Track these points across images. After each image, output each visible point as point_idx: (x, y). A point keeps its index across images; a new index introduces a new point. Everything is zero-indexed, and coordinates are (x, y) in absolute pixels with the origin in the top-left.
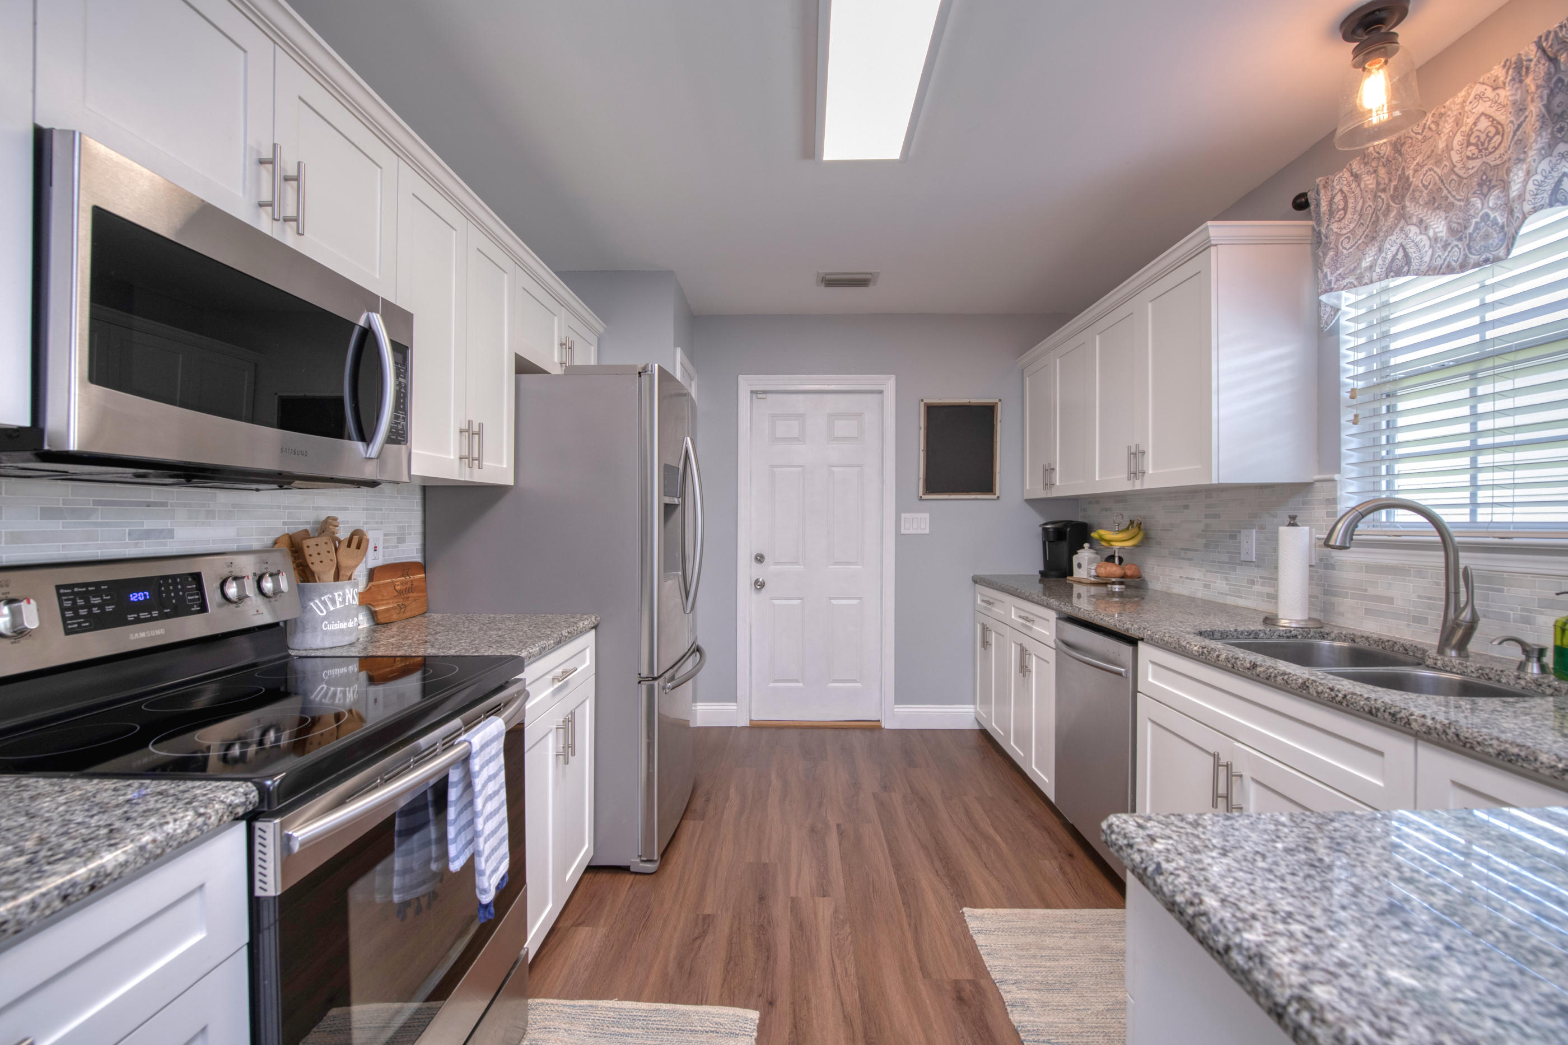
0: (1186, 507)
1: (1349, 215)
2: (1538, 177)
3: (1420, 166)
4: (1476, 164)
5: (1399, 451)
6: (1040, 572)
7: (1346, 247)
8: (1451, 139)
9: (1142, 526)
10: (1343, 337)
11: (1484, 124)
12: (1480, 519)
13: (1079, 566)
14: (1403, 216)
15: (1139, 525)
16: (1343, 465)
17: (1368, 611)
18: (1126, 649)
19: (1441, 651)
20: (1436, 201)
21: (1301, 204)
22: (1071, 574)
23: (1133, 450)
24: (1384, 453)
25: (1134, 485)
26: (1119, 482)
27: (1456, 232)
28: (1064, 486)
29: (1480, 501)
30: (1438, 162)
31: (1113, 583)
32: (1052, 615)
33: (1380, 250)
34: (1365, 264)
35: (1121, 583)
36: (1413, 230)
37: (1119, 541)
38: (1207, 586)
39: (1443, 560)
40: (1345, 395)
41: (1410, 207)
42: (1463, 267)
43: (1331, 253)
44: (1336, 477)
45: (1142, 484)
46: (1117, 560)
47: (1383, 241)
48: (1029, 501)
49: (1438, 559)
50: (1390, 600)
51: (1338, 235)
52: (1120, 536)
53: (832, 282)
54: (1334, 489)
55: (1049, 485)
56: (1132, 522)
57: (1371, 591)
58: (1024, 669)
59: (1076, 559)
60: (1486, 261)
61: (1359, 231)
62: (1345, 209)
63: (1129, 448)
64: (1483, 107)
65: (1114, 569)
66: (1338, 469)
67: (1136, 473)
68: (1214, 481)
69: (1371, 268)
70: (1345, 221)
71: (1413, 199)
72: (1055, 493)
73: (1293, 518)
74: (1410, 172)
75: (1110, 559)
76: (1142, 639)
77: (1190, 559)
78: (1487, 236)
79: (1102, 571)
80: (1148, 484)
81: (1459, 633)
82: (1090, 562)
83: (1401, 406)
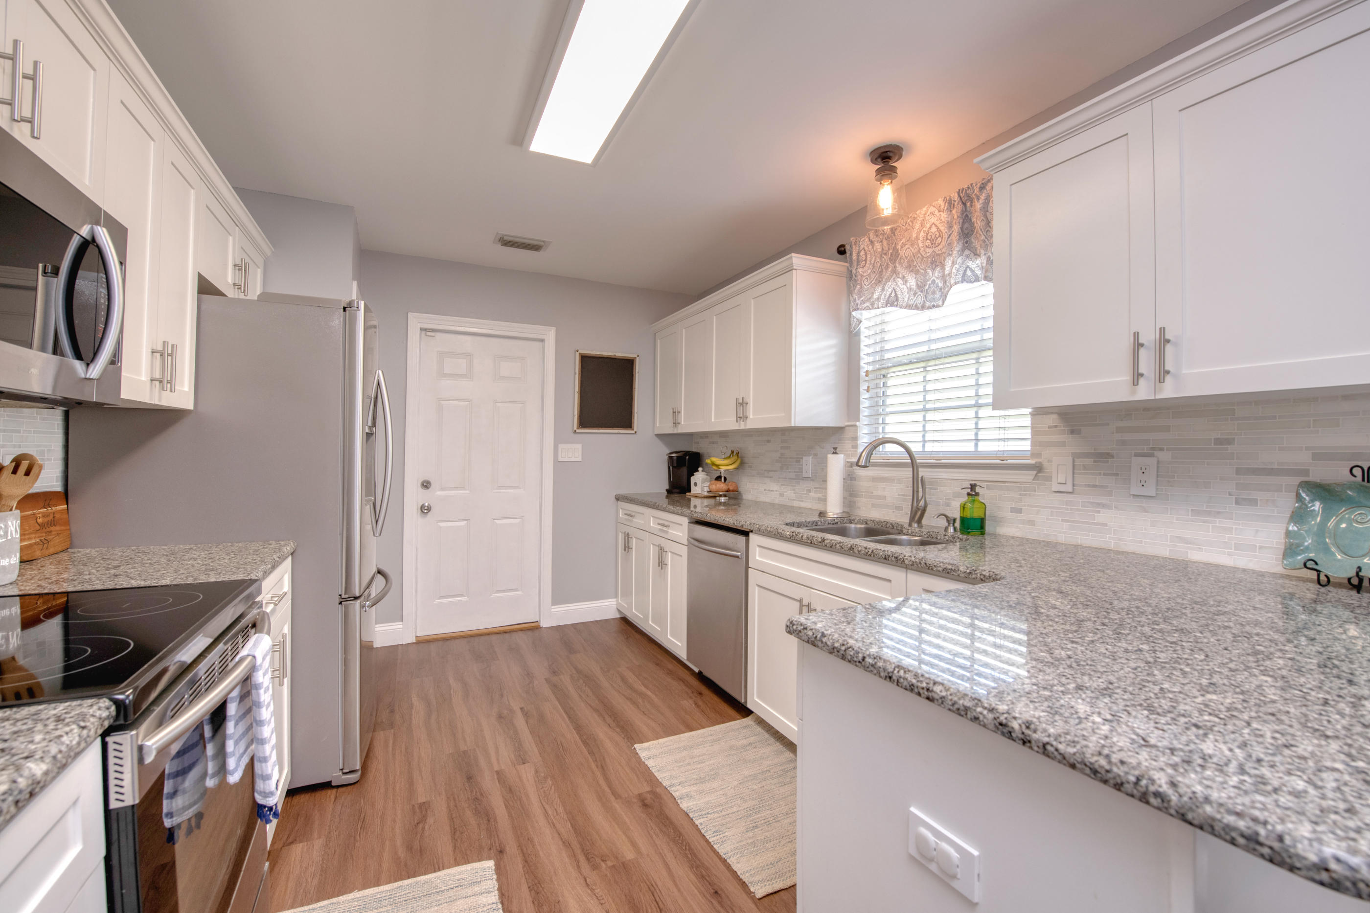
0: (769, 441)
1: (867, 265)
2: (957, 266)
3: (904, 245)
4: (929, 251)
5: (888, 410)
6: (667, 490)
7: (866, 284)
8: (918, 233)
9: (740, 455)
10: (862, 338)
11: (934, 229)
12: (927, 449)
13: (696, 484)
14: (894, 271)
15: (738, 454)
16: (861, 416)
17: (873, 505)
18: (742, 539)
19: (910, 525)
20: (911, 267)
21: (842, 251)
22: (689, 491)
23: (740, 401)
24: (881, 410)
25: (740, 426)
26: (729, 423)
27: (921, 287)
28: (688, 425)
29: (926, 439)
30: (912, 245)
31: (720, 496)
32: (685, 521)
33: (883, 290)
34: (875, 296)
35: (725, 496)
36: (900, 281)
37: (725, 466)
38: (781, 495)
39: (911, 473)
40: (863, 374)
41: (899, 268)
42: (923, 307)
43: (858, 287)
44: (858, 424)
45: (745, 425)
46: (723, 479)
47: (885, 284)
48: (659, 436)
49: (908, 473)
50: (884, 498)
51: (862, 276)
52: (726, 462)
53: (507, 243)
54: (856, 431)
55: (676, 424)
56: (732, 452)
57: (875, 493)
58: (661, 563)
59: (693, 479)
60: (933, 306)
61: (873, 276)
62: (866, 260)
63: (737, 399)
64: (934, 220)
65: (721, 486)
66: (858, 420)
67: (742, 418)
68: (793, 425)
69: (878, 299)
70: (866, 268)
71: (900, 263)
72: (680, 430)
73: (835, 449)
74: (899, 247)
75: (719, 478)
76: (752, 531)
77: (771, 477)
78: (934, 293)
79: (714, 487)
80: (750, 425)
81: (919, 514)
82: (704, 481)
83: (890, 383)
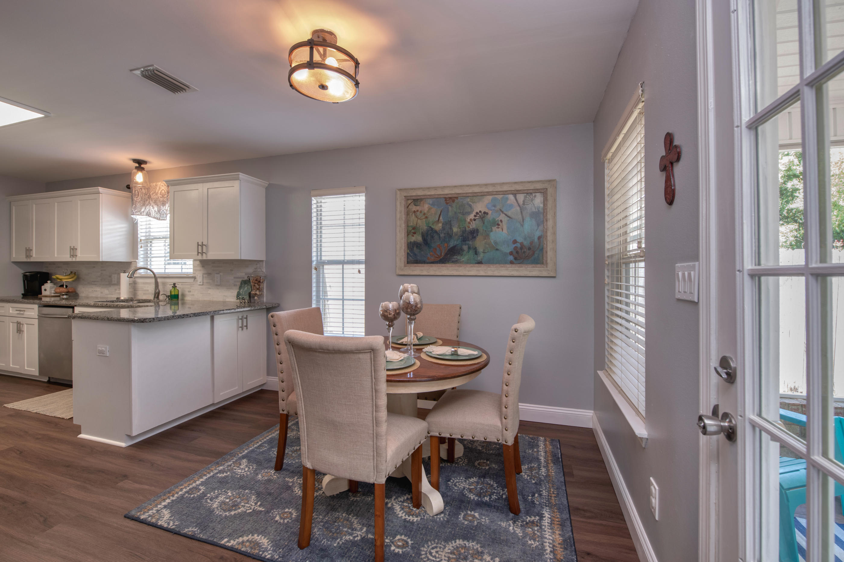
0: (94, 267)
1: (139, 197)
3: (153, 194)
4: (162, 199)
5: (152, 256)
6: (22, 294)
7: (138, 205)
8: (158, 191)
9: (76, 274)
10: (139, 225)
11: (163, 192)
12: (166, 271)
13: (45, 290)
14: (149, 202)
15: (75, 273)
16: (139, 258)
17: (144, 294)
19: (154, 299)
20: (155, 203)
21: (128, 187)
22: (41, 294)
23: (72, 248)
25: (72, 259)
26: (66, 258)
27: (159, 211)
28: (38, 257)
30: (156, 194)
31: (63, 295)
32: (36, 307)
33: (145, 209)
34: (142, 210)
35: (66, 295)
36: (151, 207)
37: (66, 279)
38: (101, 293)
40: (139, 240)
41: (151, 202)
42: (159, 219)
43: (134, 205)
44: (137, 261)
45: (76, 259)
46: (65, 287)
47: (146, 207)
48: (15, 263)
49: (153, 280)
50: (148, 290)
51: (136, 201)
52: (66, 277)
54: (136, 264)
55: (28, 256)
56: (72, 272)
57: (145, 289)
58: (19, 331)
59: (43, 288)
60: (163, 220)
61: (141, 202)
62: (138, 195)
63: (70, 247)
64: (163, 188)
65: (63, 289)
66: (137, 259)
67: (73, 256)
68: (101, 260)
69: (144, 212)
70: (138, 198)
71: (151, 200)
72: (32, 260)
73: (125, 271)
74: (151, 194)
75: (62, 286)
76: (76, 306)
77: (96, 285)
78: (163, 215)
79: (58, 290)
80: (78, 259)
81: (157, 295)
82: (51, 288)
83: (153, 245)
